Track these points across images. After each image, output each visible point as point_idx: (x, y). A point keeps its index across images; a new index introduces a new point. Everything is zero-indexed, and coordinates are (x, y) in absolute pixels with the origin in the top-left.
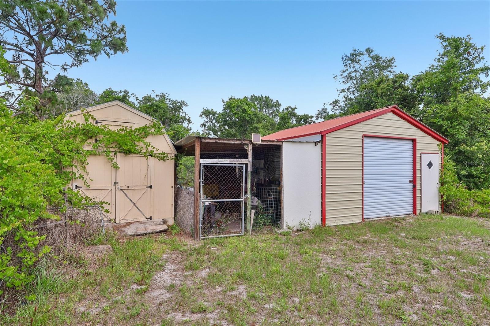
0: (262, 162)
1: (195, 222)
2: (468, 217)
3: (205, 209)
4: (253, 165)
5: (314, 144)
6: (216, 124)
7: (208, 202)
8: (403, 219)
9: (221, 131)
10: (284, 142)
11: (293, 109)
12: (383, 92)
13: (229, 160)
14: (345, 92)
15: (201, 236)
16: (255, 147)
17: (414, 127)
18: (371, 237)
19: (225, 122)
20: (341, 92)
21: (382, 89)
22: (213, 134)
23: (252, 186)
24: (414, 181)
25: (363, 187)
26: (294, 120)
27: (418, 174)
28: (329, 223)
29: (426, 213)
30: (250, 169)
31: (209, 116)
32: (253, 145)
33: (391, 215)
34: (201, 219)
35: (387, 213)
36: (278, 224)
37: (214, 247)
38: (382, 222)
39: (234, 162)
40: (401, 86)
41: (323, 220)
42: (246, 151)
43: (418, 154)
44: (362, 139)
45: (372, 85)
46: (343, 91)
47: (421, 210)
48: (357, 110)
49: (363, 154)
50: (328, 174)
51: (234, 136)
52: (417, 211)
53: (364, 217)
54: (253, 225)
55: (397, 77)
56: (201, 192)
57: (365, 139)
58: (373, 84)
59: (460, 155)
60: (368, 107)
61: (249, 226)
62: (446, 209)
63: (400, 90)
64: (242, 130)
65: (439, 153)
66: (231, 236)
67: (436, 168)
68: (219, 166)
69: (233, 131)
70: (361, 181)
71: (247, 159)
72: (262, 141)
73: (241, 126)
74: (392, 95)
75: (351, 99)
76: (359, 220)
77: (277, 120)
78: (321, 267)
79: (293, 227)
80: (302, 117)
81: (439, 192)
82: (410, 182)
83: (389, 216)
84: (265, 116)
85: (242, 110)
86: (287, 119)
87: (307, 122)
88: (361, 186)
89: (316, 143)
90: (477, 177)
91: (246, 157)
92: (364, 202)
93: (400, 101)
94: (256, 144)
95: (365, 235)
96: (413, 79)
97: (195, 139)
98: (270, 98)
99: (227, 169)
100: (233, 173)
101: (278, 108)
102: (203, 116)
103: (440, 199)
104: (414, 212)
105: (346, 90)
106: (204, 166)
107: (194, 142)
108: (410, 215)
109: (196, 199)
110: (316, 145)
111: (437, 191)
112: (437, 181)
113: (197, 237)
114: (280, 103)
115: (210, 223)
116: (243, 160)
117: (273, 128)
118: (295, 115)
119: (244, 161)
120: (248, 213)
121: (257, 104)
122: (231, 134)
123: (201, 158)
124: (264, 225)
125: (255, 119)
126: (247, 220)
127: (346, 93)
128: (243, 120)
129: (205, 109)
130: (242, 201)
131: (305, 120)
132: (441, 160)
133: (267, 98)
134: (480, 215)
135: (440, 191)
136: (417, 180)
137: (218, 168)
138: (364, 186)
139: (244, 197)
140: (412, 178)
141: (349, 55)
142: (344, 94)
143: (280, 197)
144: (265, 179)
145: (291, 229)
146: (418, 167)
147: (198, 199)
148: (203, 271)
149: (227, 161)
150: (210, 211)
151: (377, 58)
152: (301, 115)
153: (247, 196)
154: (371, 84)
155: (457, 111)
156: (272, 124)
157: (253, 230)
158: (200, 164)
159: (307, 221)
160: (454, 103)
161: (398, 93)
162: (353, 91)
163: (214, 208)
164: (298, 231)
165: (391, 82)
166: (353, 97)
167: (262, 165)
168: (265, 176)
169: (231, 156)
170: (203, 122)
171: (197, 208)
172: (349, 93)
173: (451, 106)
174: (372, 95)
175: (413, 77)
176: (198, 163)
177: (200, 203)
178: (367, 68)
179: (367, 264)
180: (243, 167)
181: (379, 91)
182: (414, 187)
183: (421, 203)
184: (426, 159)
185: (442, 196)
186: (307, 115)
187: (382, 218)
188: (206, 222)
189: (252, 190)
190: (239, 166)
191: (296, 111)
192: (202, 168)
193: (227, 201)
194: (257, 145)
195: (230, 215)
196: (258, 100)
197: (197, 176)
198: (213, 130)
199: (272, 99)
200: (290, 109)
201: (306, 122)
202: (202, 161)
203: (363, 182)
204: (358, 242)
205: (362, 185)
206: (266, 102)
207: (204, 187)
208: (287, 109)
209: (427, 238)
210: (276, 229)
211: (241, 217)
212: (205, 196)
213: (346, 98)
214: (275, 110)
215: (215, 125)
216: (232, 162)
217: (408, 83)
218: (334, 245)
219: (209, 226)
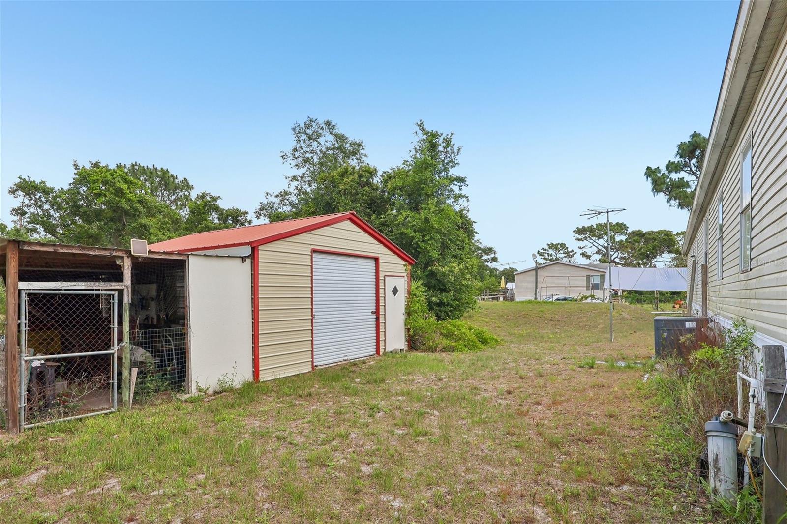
0: (153, 288)
1: (10, 399)
2: (433, 352)
3: (31, 374)
4: (134, 292)
5: (240, 260)
6: (52, 212)
7: (37, 362)
8: (364, 362)
9: (65, 226)
10: (190, 256)
11: (215, 199)
12: (347, 189)
13: (83, 283)
14: (298, 181)
15: (23, 423)
16: (138, 262)
17: (376, 242)
18: (319, 388)
19: (76, 210)
20: (291, 181)
21: (345, 184)
22: (45, 231)
23: (132, 327)
24: (377, 312)
25: (312, 323)
26: (214, 217)
27: (381, 303)
28: (264, 376)
29: (391, 352)
30: (127, 299)
31: (35, 195)
32: (135, 259)
33: (349, 358)
34: (24, 393)
35: (344, 356)
36: (182, 386)
37: (55, 437)
38: (337, 368)
39: (95, 288)
40: (368, 184)
41: (256, 372)
42: (120, 268)
43: (381, 277)
44: (311, 256)
45: (333, 176)
46: (294, 178)
47: (385, 349)
48: (313, 210)
49: (312, 275)
50: (262, 305)
51: (94, 239)
52: (381, 350)
53: (315, 364)
54: (136, 393)
55: (363, 171)
56: (23, 342)
57: (315, 255)
58: (335, 174)
59: (432, 279)
60: (329, 208)
61: (128, 394)
62: (413, 346)
63: (367, 188)
64: (114, 227)
65: (405, 276)
66: (91, 416)
67: (402, 294)
68: (63, 295)
69: (94, 228)
70: (310, 314)
71: (122, 282)
72: (150, 252)
73: (112, 220)
74: (358, 194)
75: (305, 193)
76: (307, 369)
77: (185, 213)
78: (244, 433)
79: (208, 389)
80: (229, 213)
81: (405, 325)
82: (373, 313)
83: (347, 360)
84: (161, 204)
85: (115, 190)
86: (204, 213)
87: (238, 221)
88: (310, 321)
89: (243, 259)
90: (448, 305)
91: (119, 278)
92: (314, 343)
93: (368, 204)
94: (139, 257)
95: (313, 387)
96: (383, 175)
97: (6, 243)
98: (171, 173)
99: (80, 299)
100: (94, 306)
101: (187, 193)
102: (20, 193)
103: (407, 333)
104: (378, 352)
105: (299, 179)
106: (29, 295)
107: (4, 248)
108: (373, 356)
109: (9, 357)
110: (243, 262)
111: (402, 323)
112: (404, 311)
113: (15, 426)
114: (191, 184)
115: (44, 397)
116: (113, 284)
117: (176, 227)
118: (217, 209)
119: (115, 285)
120: (126, 373)
121: (146, 180)
122: (88, 234)
123: (22, 278)
124: (157, 391)
125: (141, 209)
126: (123, 385)
127: (299, 183)
128: (116, 209)
129: (24, 180)
130: (113, 354)
131: (234, 218)
132: (407, 285)
133: (165, 172)
134: (444, 350)
135: (407, 324)
136: (380, 310)
137: (59, 299)
138: (314, 321)
139: (116, 347)
140: (375, 308)
141: (302, 125)
142: (295, 183)
143: (185, 344)
144: (158, 316)
145: (204, 392)
146: (381, 295)
147: (15, 357)
148: (33, 476)
149: (81, 285)
150: (44, 376)
151: (340, 138)
152: (227, 209)
153: (123, 344)
154: (332, 174)
155: (429, 222)
156: (176, 222)
157: (135, 401)
158: (20, 291)
159: (230, 376)
160: (426, 211)
161: (365, 193)
162: (309, 181)
163: (52, 371)
164: (215, 393)
165: (356, 176)
166: (309, 190)
167: (154, 293)
168: (159, 311)
169: (88, 276)
170: (19, 204)
171: (12, 372)
172: (303, 184)
173: (423, 215)
174: (334, 191)
175: (384, 172)
176: (14, 289)
177: (20, 363)
178: (327, 149)
179: (306, 420)
180: (113, 295)
181: (342, 187)
182: (377, 319)
183: (385, 340)
184: (390, 283)
185: (408, 330)
186: (237, 210)
187: (339, 364)
188: (37, 396)
189: (131, 333)
190: (105, 295)
191: (219, 203)
192: (24, 298)
193: (80, 357)
194: (140, 259)
195: (88, 380)
196: (146, 174)
197: (13, 314)
198: (43, 224)
199: (175, 175)
200: (208, 198)
201: (236, 221)
202: (22, 285)
203: (312, 315)
204: (300, 396)
205: (312, 320)
206: (162, 179)
207: (29, 333)
208: (203, 196)
209: (383, 381)
210: (178, 395)
211: (111, 381)
212: (32, 350)
213: (299, 190)
214: (181, 196)
215: (48, 213)
216: (91, 288)
217: (376, 180)
218: (268, 404)
219: (42, 403)
